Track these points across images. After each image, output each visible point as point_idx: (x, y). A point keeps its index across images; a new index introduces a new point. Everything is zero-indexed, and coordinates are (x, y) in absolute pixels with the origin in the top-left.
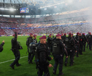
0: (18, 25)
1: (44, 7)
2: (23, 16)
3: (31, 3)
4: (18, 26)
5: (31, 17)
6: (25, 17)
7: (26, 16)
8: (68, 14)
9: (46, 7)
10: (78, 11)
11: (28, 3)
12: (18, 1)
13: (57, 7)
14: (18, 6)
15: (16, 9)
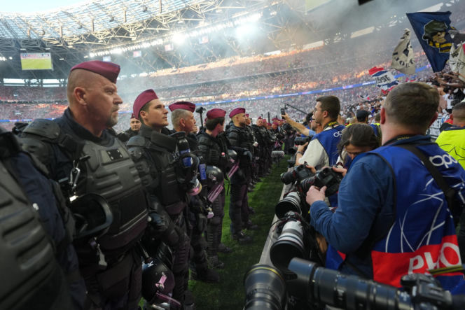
0: (17, 108)
1: (101, 54)
2: (33, 81)
3: (58, 39)
4: (18, 113)
5: (60, 84)
6: (42, 83)
7: (45, 81)
8: (174, 75)
9: (107, 52)
10: (200, 69)
11: (46, 37)
12: (11, 32)
13: (143, 54)
14: (13, 46)
15: (7, 57)
